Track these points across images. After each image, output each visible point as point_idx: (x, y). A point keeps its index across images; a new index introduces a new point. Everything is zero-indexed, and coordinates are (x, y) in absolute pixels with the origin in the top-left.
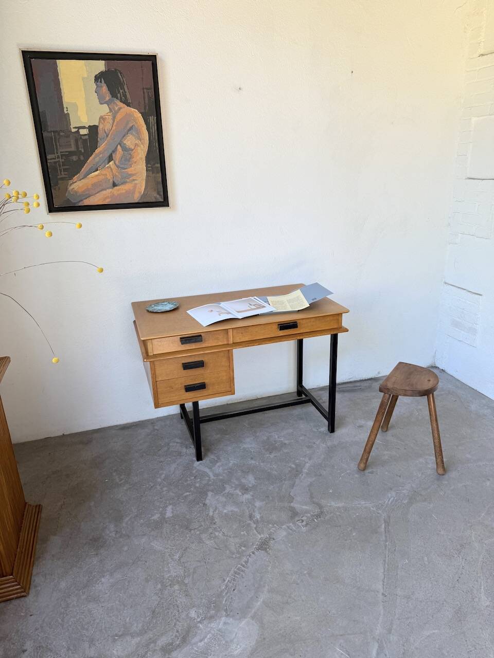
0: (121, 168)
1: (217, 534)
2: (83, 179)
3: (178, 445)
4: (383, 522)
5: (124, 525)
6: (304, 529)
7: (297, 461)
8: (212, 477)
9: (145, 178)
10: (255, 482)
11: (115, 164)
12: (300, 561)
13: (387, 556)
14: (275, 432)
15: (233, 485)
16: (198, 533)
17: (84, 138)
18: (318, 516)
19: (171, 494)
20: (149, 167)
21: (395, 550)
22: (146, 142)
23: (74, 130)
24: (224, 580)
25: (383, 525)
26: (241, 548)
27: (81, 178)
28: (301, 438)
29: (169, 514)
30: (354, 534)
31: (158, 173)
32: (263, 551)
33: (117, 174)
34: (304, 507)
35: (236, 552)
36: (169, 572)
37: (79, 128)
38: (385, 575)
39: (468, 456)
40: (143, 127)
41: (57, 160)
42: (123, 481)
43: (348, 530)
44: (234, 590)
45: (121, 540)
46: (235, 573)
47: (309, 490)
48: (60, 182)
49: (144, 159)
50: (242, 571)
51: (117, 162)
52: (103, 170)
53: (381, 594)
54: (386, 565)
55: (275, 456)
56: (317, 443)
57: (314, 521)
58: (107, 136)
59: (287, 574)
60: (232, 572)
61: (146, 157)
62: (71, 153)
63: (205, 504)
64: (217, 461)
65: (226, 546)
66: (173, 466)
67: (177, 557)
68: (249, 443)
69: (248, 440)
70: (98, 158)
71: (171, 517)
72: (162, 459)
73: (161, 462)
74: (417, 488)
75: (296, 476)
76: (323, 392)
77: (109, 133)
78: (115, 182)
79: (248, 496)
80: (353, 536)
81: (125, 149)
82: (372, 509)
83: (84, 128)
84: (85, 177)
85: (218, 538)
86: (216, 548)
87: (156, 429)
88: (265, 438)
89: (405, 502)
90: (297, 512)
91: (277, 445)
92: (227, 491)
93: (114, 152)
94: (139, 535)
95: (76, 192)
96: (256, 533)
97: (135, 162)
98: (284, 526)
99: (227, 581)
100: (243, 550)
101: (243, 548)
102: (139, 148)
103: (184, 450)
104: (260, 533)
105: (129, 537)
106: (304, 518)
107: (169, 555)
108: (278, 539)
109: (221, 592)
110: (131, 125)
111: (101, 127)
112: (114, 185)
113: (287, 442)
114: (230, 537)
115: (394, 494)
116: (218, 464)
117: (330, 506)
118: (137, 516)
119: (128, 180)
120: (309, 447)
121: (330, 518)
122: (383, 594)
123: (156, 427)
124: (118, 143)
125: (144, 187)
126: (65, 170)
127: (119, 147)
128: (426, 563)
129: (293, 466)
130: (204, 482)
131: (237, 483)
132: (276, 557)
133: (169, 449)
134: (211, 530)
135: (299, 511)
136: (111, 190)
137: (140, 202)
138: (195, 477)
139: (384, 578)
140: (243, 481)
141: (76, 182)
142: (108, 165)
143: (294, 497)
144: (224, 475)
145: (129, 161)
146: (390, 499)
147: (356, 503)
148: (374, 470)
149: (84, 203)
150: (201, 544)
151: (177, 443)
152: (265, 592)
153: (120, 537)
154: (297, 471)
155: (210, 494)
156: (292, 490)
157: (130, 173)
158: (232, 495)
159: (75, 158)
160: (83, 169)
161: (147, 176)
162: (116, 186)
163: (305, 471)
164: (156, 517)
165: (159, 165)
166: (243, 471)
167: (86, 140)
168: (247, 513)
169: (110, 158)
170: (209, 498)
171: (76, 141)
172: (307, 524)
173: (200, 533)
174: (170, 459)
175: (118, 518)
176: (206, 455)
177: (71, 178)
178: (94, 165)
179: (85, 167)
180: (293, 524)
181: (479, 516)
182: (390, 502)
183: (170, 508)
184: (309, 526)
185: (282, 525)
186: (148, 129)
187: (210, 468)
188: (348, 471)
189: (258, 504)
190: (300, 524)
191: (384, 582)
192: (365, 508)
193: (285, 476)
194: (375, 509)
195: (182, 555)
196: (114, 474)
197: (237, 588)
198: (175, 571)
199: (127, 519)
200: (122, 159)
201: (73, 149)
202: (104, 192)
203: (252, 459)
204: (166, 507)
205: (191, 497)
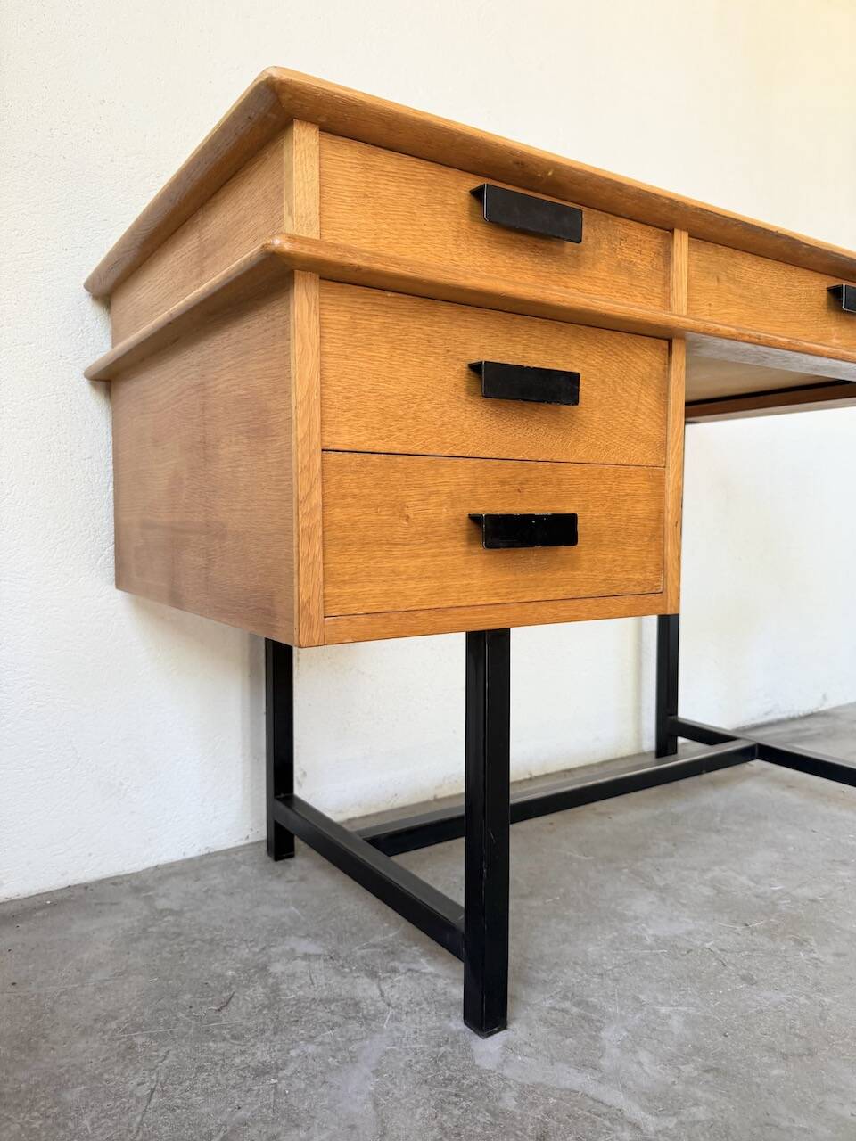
3: (317, 965)
14: (716, 864)
64: (589, 1020)
73: (261, 1072)
87: (171, 912)
91: (784, 909)
103: (365, 989)
113: (807, 893)
123: (162, 904)
133: (275, 990)
151: (306, 956)
166: (779, 1054)
174: (311, 1048)
187: (589, 1066)
203: (750, 981)
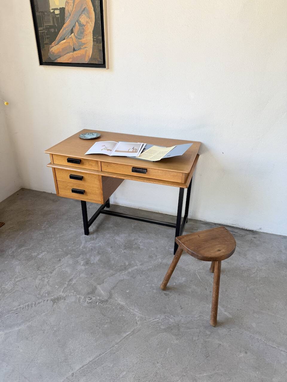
0: (78, 38)
1: (46, 279)
2: (57, 44)
4: (132, 330)
5: (19, 250)
6: (86, 304)
7: (133, 262)
8: (81, 247)
9: (92, 47)
10: (96, 262)
11: (75, 35)
12: (61, 321)
13: (105, 353)
14: (143, 237)
15: (84, 257)
16: (39, 273)
17: (57, 16)
18: (102, 302)
19: (54, 246)
20: (95, 39)
21: (114, 353)
22: (93, 20)
23: (52, 11)
24: (19, 306)
25: (130, 332)
26: (46, 294)
27: (56, 44)
28: (153, 249)
29: (40, 256)
30: (106, 326)
31: (100, 43)
32: (52, 303)
33: (76, 42)
34: (102, 291)
35: (41, 294)
36: (7, 285)
37: (55, 9)
38: (89, 363)
39: (254, 325)
40: (91, 8)
41: (43, 31)
42: (45, 228)
43: (106, 321)
44: (17, 314)
45: (10, 257)
46: (28, 306)
47: (117, 283)
48: (45, 46)
49: (92, 32)
50: (32, 307)
51: (76, 35)
52: (68, 39)
53: (72, 372)
54: (97, 358)
55: (125, 252)
56: (158, 257)
57: (96, 303)
58: (70, 15)
59: (46, 323)
60: (27, 304)
61: (93, 31)
62: (51, 27)
63: (60, 260)
64: (94, 239)
65: (41, 288)
66: (73, 231)
67: (17, 280)
68: (121, 238)
69: (123, 235)
70: (65, 31)
71: (40, 258)
72: (72, 225)
73: (70, 227)
74: (183, 324)
75: (121, 270)
76: (204, 226)
77: (71, 13)
78: (75, 48)
79: (83, 268)
80: (104, 327)
81: (81, 25)
82: (137, 318)
83: (57, 9)
84: (58, 43)
85: (43, 282)
86: (36, 287)
88: (133, 239)
89: (162, 327)
90: (95, 292)
91: (134, 246)
92: (78, 259)
93: (74, 26)
94: (18, 259)
95: (53, 53)
96: (62, 290)
97: (86, 35)
98: (78, 296)
99: (20, 307)
100: (45, 295)
101: (47, 295)
102: (89, 24)
104: (63, 292)
105: (14, 257)
106: (94, 298)
107: (16, 277)
108: (66, 301)
109: (12, 310)
110: (84, 7)
111: (66, 9)
112: (74, 50)
113: (141, 247)
114: (49, 285)
115: (163, 317)
116: (92, 241)
117: (116, 300)
118: (28, 249)
119: (82, 47)
120: (150, 257)
121: (106, 308)
122: (73, 374)
124: (76, 21)
125: (91, 53)
126: (48, 38)
127: (77, 23)
128: (121, 376)
129: (127, 264)
130: (74, 248)
131: (88, 257)
132: (53, 310)
134: (45, 276)
135: (96, 293)
136: (72, 53)
137: (89, 63)
138: (74, 243)
139: (86, 365)
140: (92, 258)
141: (53, 46)
142: (71, 36)
143: (104, 282)
144: (88, 249)
145: (83, 34)
146: (156, 319)
147: (132, 308)
148: (170, 294)
149: (57, 61)
150: (33, 280)
152: (26, 325)
153: (11, 256)
154: (125, 268)
155: (69, 256)
156: (109, 278)
157: (83, 42)
158: (78, 262)
159: (52, 30)
160: (57, 38)
161: (94, 45)
162: (75, 51)
163: (130, 270)
164: (34, 254)
165: (101, 38)
166: (98, 252)
167: (59, 17)
168: (71, 278)
169: (72, 32)
170: (66, 258)
171: (53, 18)
172: (90, 303)
173: (40, 274)
174: (75, 227)
175: (20, 246)
176: (93, 233)
177: (51, 43)
178: (63, 35)
179: (58, 36)
180: (84, 297)
181: (201, 374)
182: (153, 321)
183: (44, 254)
184: (90, 304)
185: (79, 295)
186: (95, 10)
187: (86, 242)
188: (153, 285)
189: (83, 275)
190: (87, 300)
191: (83, 367)
192: (134, 314)
193: (115, 267)
194: (138, 319)
195: (21, 280)
196: (45, 223)
197: (19, 314)
198: (9, 286)
199: (24, 248)
200: (78, 32)
201: (51, 24)
202: (69, 54)
203: (111, 247)
204: (44, 251)
205: (59, 253)
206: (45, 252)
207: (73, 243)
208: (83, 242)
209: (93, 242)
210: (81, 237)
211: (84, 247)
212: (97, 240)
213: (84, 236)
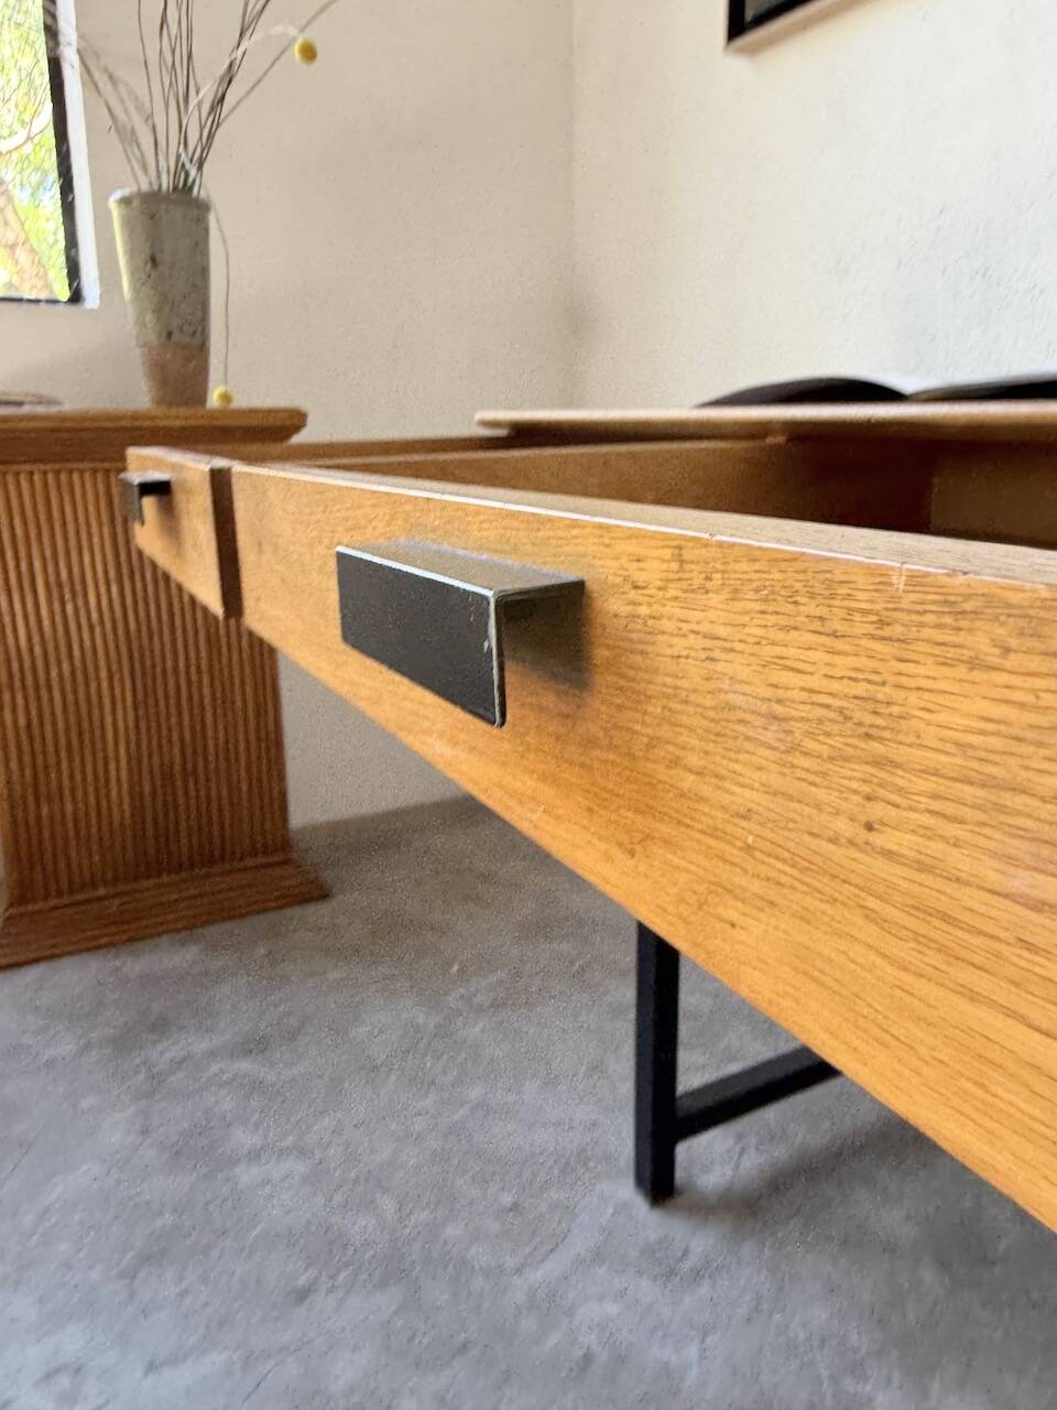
5: (217, 1068)
8: (524, 1284)
29: (247, 1175)
42: (461, 1004)
45: (139, 1080)
63: (303, 1295)
64: (672, 1272)
71: (234, 1188)
116: (644, 1285)
118: (257, 1086)
130: (480, 1255)
138: (514, 1208)
170: (355, 1301)
187: (598, 1256)
196: (494, 976)
204: (301, 1152)
205: (361, 1226)
206: (300, 1167)
207: (507, 1199)
208: (581, 1242)
209: (646, 1289)
210: (604, 1187)
211: (550, 1304)
212: (688, 1301)
213: (626, 1190)
